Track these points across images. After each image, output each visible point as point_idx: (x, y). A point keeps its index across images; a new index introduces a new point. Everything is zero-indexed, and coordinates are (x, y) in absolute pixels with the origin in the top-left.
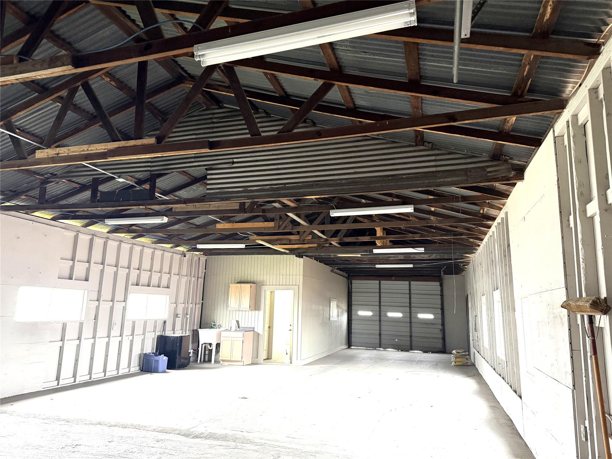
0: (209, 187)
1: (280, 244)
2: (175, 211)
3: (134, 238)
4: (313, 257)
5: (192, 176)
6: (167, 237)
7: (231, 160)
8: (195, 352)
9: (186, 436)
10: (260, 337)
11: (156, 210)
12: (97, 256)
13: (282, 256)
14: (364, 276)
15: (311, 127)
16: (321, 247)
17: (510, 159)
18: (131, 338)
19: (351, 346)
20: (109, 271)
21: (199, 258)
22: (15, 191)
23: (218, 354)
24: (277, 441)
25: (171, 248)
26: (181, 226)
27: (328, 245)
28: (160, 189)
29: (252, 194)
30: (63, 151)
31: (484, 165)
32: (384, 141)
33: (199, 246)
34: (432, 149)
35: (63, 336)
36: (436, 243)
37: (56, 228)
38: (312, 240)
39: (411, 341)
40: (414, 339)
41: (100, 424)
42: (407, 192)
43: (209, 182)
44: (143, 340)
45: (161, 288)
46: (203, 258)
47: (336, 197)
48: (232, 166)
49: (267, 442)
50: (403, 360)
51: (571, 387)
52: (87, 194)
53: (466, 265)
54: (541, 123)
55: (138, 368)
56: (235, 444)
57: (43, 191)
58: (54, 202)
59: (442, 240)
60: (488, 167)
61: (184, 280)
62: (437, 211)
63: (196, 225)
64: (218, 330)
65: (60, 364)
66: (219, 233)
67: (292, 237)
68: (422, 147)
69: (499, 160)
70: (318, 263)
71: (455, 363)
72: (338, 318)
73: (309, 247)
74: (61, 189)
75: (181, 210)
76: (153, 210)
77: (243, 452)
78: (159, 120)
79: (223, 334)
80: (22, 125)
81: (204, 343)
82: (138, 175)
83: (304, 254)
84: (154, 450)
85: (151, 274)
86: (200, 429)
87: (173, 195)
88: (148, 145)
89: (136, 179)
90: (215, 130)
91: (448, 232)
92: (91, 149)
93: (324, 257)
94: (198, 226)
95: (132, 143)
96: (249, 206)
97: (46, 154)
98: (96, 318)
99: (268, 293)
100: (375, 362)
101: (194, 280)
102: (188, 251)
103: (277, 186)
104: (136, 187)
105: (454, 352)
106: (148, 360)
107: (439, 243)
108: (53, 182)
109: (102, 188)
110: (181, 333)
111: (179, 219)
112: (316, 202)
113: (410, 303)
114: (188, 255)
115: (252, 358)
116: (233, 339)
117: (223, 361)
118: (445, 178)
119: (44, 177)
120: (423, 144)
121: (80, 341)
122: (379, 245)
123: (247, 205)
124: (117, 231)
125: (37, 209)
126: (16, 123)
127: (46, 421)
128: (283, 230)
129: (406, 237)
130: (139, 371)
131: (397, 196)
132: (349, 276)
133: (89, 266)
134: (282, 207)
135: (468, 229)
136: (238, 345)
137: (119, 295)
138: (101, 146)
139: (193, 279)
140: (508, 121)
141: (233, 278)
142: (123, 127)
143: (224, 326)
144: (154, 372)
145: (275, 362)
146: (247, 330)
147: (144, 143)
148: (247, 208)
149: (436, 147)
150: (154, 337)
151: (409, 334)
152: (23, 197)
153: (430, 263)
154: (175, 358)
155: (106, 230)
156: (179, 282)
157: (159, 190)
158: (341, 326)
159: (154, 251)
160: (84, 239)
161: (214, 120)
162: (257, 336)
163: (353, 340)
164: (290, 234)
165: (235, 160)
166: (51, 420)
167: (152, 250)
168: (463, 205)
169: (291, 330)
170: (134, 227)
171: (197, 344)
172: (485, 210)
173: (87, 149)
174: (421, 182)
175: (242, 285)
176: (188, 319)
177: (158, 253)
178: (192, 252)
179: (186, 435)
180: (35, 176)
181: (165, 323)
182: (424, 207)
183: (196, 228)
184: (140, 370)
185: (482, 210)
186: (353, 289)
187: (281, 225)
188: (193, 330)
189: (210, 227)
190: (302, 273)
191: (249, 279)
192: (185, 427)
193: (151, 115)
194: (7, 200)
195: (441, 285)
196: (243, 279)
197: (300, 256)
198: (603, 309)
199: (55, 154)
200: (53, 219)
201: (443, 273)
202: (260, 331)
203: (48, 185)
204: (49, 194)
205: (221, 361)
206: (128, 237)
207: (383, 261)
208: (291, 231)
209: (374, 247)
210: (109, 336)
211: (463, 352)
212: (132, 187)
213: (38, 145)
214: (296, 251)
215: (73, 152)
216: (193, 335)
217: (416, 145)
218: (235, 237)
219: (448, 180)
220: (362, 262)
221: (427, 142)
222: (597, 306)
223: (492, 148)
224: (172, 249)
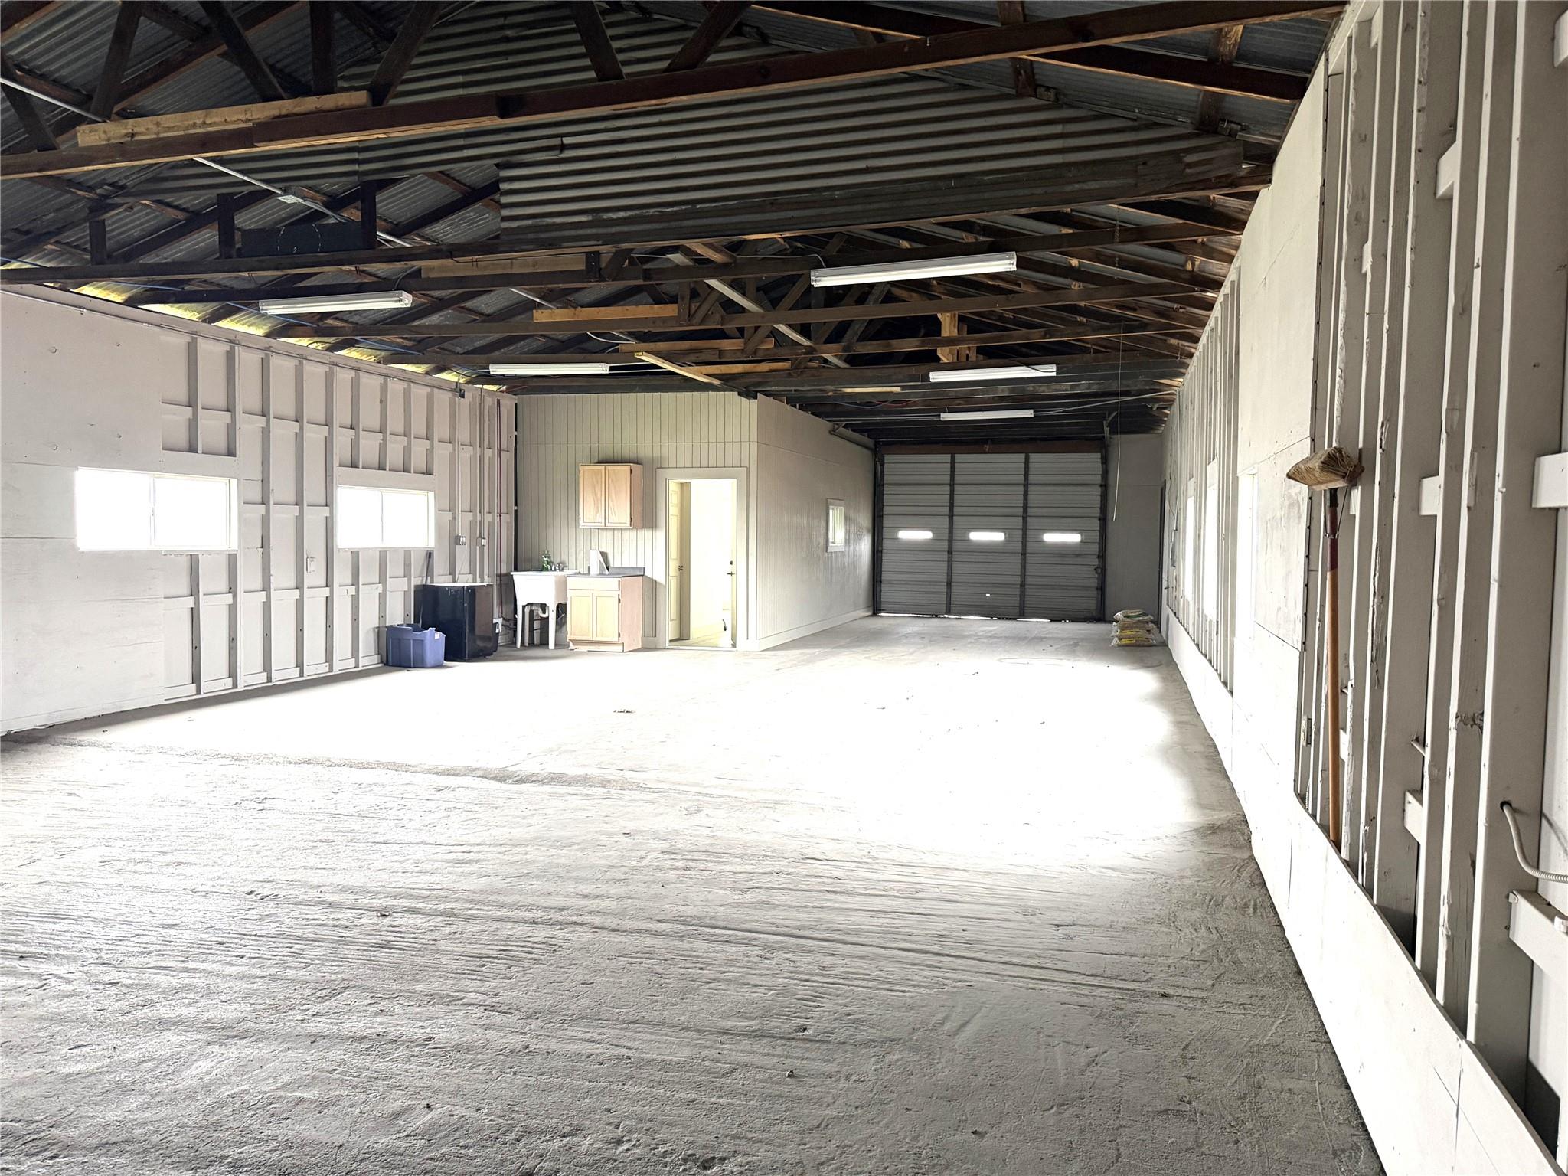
0: (506, 212)
1: (697, 364)
2: (429, 278)
3: (333, 348)
4: (783, 395)
5: (464, 185)
6: (413, 346)
7: (556, 141)
8: (508, 624)
9: (499, 780)
10: (660, 592)
11: (381, 275)
12: (248, 395)
13: (704, 394)
14: (914, 443)
15: (758, 45)
16: (799, 368)
17: (1242, 130)
18: (352, 590)
19: (881, 611)
20: (283, 432)
21: (498, 401)
22: (28, 232)
23: (564, 628)
24: (696, 785)
25: (427, 373)
26: (445, 316)
27: (816, 364)
28: (385, 220)
29: (613, 230)
30: (145, 128)
31: (1178, 147)
32: (941, 85)
33: (497, 370)
34: (1057, 105)
35: (194, 585)
36: (1086, 351)
37: (139, 324)
38: (776, 351)
39: (1023, 595)
40: (1029, 591)
41: (308, 762)
42: (1006, 218)
43: (505, 200)
44: (382, 597)
45: (412, 475)
46: (509, 402)
47: (835, 233)
48: (562, 156)
49: (673, 787)
50: (998, 638)
51: (1299, 646)
52: (207, 237)
53: (1165, 408)
54: (1305, 39)
55: (376, 659)
56: (605, 791)
57: (99, 232)
58: (128, 257)
59: (1104, 343)
60: (1188, 151)
61: (466, 454)
62: (1084, 267)
63: (482, 314)
64: (558, 573)
65: (196, 648)
66: (542, 336)
67: (726, 344)
68: (1033, 101)
69: (1215, 132)
70: (796, 410)
71: (1120, 639)
72: (849, 546)
73: (771, 371)
74: (141, 224)
75: (444, 275)
76: (374, 276)
77: (623, 804)
78: (369, 34)
79: (572, 583)
80: (26, 57)
81: (528, 604)
82: (325, 185)
83: (760, 389)
84: (431, 805)
85: (384, 440)
86: (529, 768)
87: (418, 235)
88: (352, 108)
89: (325, 194)
90: (512, 60)
91: (1113, 321)
92: (213, 120)
93: (810, 395)
94: (489, 318)
95: (310, 103)
96: (610, 262)
97: (103, 136)
98: (265, 544)
99: (673, 487)
100: (931, 641)
101: (491, 455)
102: (468, 383)
103: (675, 209)
104: (327, 215)
105: (1119, 615)
106: (399, 640)
107: (1096, 351)
108: (119, 206)
109: (246, 219)
110: (471, 579)
111: (440, 299)
112: (786, 249)
113: (1025, 508)
114: (471, 394)
115: (644, 636)
116: (596, 593)
117: (575, 642)
118: (1083, 182)
119: (96, 194)
120: (1035, 92)
121: (235, 597)
122: (946, 361)
123: (605, 260)
124: (290, 333)
125: (88, 278)
126: (9, 50)
127: (187, 759)
128: (699, 325)
129: (1010, 337)
130: (380, 665)
131: (985, 230)
132: (876, 444)
133: (233, 418)
134: (691, 263)
135: (1162, 313)
136: (609, 608)
137: (313, 490)
138: (237, 113)
139: (488, 453)
140: (1226, 34)
141: (587, 452)
142: (279, 56)
143: (571, 565)
144: (414, 667)
145: (697, 644)
146: (625, 573)
147: (340, 103)
148: (606, 267)
149: (1066, 100)
150: (406, 589)
151: (1018, 580)
152: (50, 247)
153: (1073, 405)
154: (461, 635)
155: (260, 332)
156: (453, 460)
157: (383, 223)
158: (855, 565)
159: (386, 382)
160: (211, 352)
161: (510, 33)
162: (652, 588)
163: (887, 595)
164: (721, 335)
165: (567, 140)
166: (198, 756)
167: (381, 380)
168: (1138, 249)
169: (732, 574)
170: (330, 321)
171: (513, 606)
172: (1197, 263)
173: (201, 120)
174: (1027, 192)
175: (610, 467)
176: (486, 549)
177: (396, 387)
178: (480, 386)
179: (502, 777)
180: (73, 190)
181: (430, 557)
182: (1050, 256)
183: (483, 321)
184: (382, 662)
185: (1190, 262)
186: (885, 477)
187: (696, 311)
188: (500, 576)
189: (518, 318)
190: (754, 436)
191: (625, 453)
192: (496, 764)
193: (347, 22)
194: (15, 255)
195: (1105, 461)
196: (610, 454)
197: (748, 393)
198: (1345, 470)
199: (126, 135)
200: (131, 302)
201: (1108, 429)
202: (658, 575)
203: (108, 215)
204: (114, 237)
205: (571, 644)
206: (319, 348)
207: (959, 404)
208: (720, 327)
209: (934, 365)
210: (299, 586)
211: (1139, 616)
212: (317, 215)
213: (72, 109)
214: (737, 381)
215: (169, 129)
216: (500, 586)
217: (1019, 95)
218: (584, 346)
219: (1092, 187)
220: (907, 406)
221: (1043, 86)
222: (1333, 466)
223: (1197, 102)
224: (428, 378)
